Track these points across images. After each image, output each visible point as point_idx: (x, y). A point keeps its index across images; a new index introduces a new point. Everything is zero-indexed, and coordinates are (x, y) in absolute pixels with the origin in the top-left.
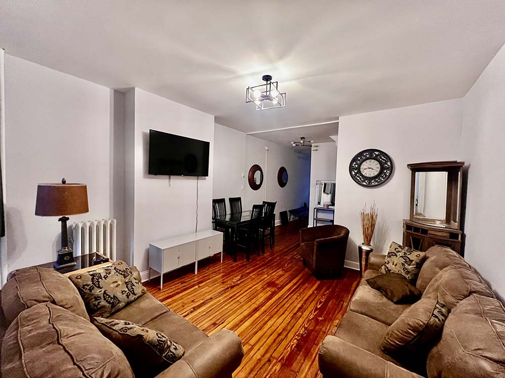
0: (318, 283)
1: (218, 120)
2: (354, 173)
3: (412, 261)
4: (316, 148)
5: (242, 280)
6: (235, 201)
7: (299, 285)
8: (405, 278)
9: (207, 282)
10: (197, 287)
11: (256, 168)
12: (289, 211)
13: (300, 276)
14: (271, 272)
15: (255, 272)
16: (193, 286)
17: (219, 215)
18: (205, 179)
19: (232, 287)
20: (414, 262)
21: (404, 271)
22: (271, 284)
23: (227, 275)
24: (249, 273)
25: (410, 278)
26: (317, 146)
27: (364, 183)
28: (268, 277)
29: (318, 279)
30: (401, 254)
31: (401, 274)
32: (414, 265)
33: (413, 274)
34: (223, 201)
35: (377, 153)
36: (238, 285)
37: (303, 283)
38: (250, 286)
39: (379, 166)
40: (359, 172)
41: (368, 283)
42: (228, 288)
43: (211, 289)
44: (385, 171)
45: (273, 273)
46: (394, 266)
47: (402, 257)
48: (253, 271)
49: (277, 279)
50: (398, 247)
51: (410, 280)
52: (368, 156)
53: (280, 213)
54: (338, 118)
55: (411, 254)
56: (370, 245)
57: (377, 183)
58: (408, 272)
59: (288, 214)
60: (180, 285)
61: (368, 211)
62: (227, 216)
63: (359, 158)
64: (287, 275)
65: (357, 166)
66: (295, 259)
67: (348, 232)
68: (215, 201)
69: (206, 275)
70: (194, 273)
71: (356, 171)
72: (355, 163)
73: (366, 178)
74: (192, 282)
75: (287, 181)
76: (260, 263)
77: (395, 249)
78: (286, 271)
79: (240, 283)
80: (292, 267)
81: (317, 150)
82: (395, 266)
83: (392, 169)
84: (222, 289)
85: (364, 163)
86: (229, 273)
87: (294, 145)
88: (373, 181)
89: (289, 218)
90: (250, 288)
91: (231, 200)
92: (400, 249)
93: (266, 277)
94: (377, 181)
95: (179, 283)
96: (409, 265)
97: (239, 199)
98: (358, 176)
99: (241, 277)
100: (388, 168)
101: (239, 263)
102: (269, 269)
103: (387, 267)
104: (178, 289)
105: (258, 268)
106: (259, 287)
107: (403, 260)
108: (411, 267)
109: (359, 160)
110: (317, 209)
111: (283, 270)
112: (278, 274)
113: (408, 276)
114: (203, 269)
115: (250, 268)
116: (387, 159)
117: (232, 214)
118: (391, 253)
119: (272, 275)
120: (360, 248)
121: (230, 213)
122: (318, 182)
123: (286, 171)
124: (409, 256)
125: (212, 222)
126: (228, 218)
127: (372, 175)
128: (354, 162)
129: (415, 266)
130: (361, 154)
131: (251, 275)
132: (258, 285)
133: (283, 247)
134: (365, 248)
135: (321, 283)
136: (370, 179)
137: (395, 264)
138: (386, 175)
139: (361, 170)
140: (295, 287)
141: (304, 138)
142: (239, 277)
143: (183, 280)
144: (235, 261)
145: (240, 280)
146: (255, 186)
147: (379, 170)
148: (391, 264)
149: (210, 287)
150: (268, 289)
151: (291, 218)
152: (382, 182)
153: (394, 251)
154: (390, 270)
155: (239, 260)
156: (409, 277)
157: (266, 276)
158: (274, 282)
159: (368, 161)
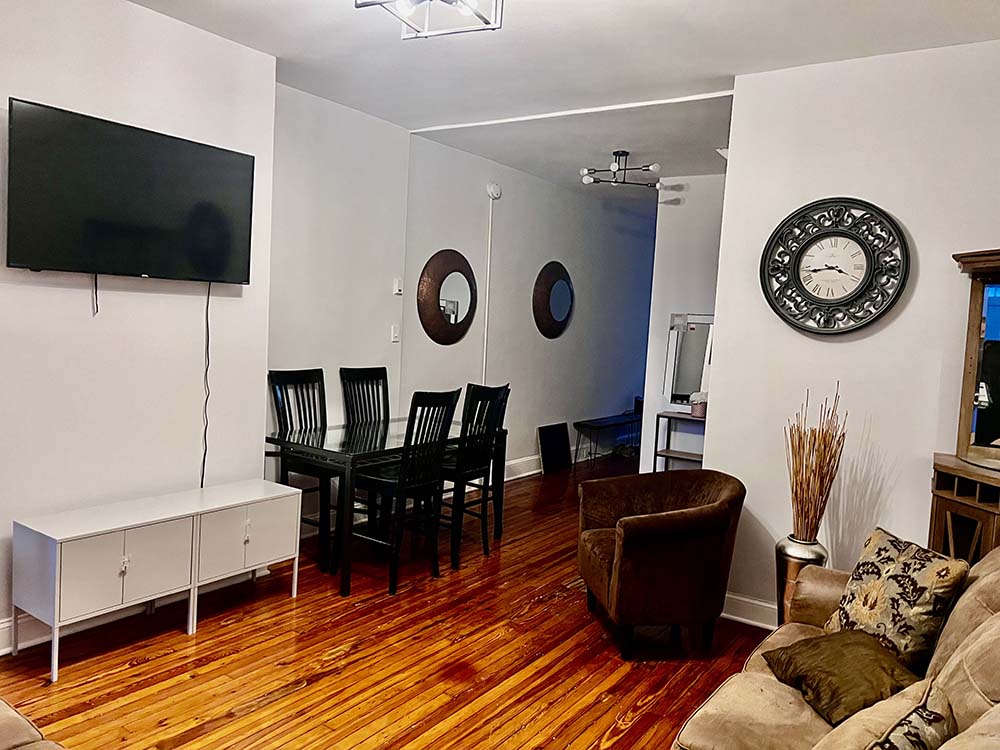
0: (626, 668)
1: (288, 71)
2: (776, 286)
3: (923, 589)
4: (674, 195)
5: (353, 658)
6: (363, 381)
7: (557, 674)
8: (894, 647)
9: (226, 660)
10: (186, 676)
11: (448, 262)
12: (577, 425)
13: (569, 644)
14: (464, 632)
15: (410, 631)
16: (171, 674)
17: (297, 427)
18: (239, 295)
19: (313, 679)
20: (927, 595)
21: (895, 624)
22: (457, 670)
23: (305, 639)
24: (387, 634)
25: (909, 649)
26: (678, 188)
27: (811, 323)
28: (453, 648)
29: (626, 658)
30: (893, 568)
31: (884, 636)
32: (928, 603)
33: (923, 635)
34: (313, 378)
35: (858, 213)
36: (337, 671)
37: (571, 669)
38: (380, 676)
39: (862, 259)
40: (795, 281)
41: (769, 665)
42: (297, 682)
43: (236, 683)
44: (884, 280)
45: (472, 634)
46: (867, 607)
47: (894, 577)
48: (402, 627)
49: (483, 655)
50: (889, 546)
51: (912, 654)
52: (827, 223)
53: (540, 428)
54: (730, 82)
55: (923, 566)
56: (815, 543)
57: (852, 323)
58: (906, 629)
59: (572, 432)
60: (124, 672)
61: (813, 423)
62: (328, 433)
63: (797, 231)
64: (521, 641)
65: (787, 259)
66: (564, 589)
67: (740, 492)
68: (279, 380)
69: (228, 637)
70: (186, 632)
71: (783, 279)
72: (781, 249)
73: (816, 304)
74: (172, 661)
75: (569, 315)
76: (434, 601)
77: (880, 549)
78: (521, 630)
79: (345, 667)
80: (545, 617)
81: (676, 202)
82: (872, 607)
83: (905, 271)
84: (275, 685)
85: (814, 250)
86: (313, 633)
87: (587, 180)
88: (840, 315)
89: (573, 448)
90: (377, 683)
91: (349, 377)
92: (893, 553)
93: (443, 648)
94: (854, 317)
95: (124, 663)
96: (912, 604)
97: (378, 375)
98: (790, 298)
99: (354, 647)
100: (892, 269)
101: (357, 600)
102: (464, 621)
103: (846, 613)
104: (115, 683)
105: (421, 618)
106: (408, 679)
107: (894, 589)
108: (917, 609)
109: (796, 239)
110: (670, 418)
111: (510, 625)
112: (493, 637)
113: (903, 642)
114: (221, 619)
115: (393, 618)
116: (890, 234)
117: (349, 427)
118: (864, 564)
119: (468, 640)
120: (781, 553)
121: (342, 422)
122: (678, 321)
123: (565, 276)
124: (914, 575)
125: (268, 454)
126: (334, 440)
127: (839, 294)
128: (778, 245)
129: (930, 608)
130: (802, 216)
131: (392, 639)
132: (406, 674)
133: (531, 547)
134: (796, 551)
135: (633, 669)
136: (830, 308)
137: (870, 601)
138: (884, 294)
139: (803, 274)
140: (539, 681)
141: (626, 154)
142: (345, 647)
143: (140, 653)
144: (345, 592)
145: (347, 655)
146: (444, 329)
147: (861, 275)
148: (859, 601)
149: (233, 678)
150: (442, 686)
151: (582, 451)
152: (869, 318)
153: (873, 558)
154: (854, 624)
155: (359, 590)
156: (906, 647)
157: (445, 643)
158: (466, 665)
159: (826, 242)
